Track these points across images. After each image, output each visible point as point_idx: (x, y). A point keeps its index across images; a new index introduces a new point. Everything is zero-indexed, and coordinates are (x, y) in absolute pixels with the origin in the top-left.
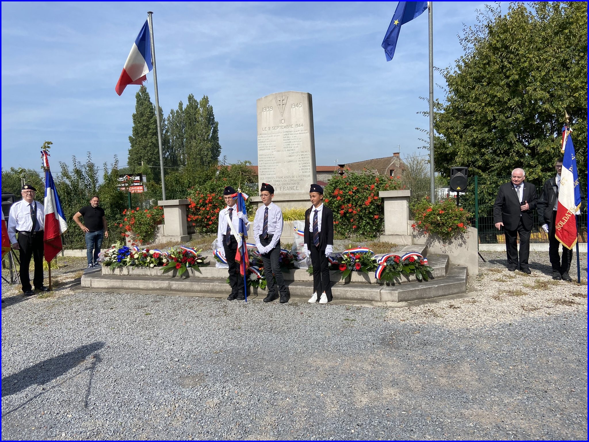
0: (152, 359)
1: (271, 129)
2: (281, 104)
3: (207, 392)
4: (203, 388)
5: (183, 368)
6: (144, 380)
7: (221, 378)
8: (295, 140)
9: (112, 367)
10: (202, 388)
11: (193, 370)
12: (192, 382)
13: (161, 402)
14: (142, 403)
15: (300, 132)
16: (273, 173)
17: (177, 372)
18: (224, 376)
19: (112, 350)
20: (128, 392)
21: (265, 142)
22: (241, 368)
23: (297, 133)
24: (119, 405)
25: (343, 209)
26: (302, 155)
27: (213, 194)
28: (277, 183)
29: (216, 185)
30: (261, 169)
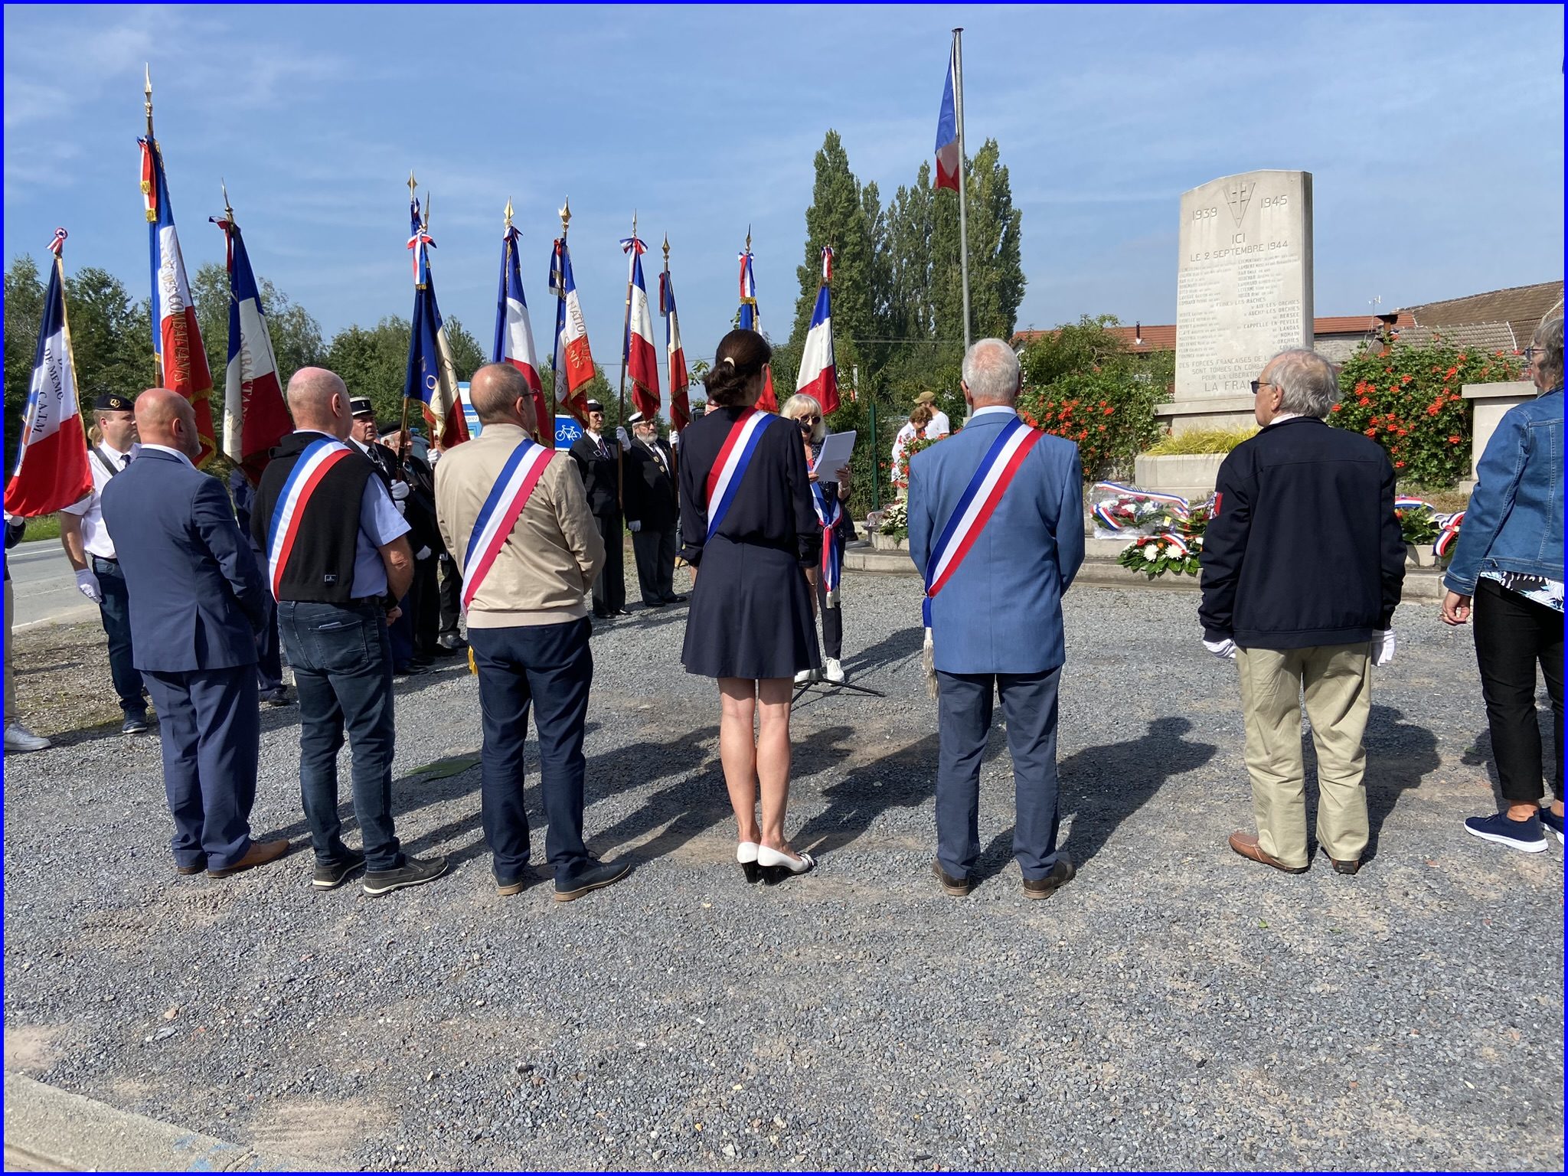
1: (1211, 256)
2: (1238, 202)
8: (1267, 278)
15: (1279, 259)
16: (1210, 352)
21: (1194, 285)
23: (1271, 261)
25: (1374, 426)
26: (1280, 310)
27: (1075, 402)
28: (1219, 373)
29: (1079, 382)
30: (1181, 345)
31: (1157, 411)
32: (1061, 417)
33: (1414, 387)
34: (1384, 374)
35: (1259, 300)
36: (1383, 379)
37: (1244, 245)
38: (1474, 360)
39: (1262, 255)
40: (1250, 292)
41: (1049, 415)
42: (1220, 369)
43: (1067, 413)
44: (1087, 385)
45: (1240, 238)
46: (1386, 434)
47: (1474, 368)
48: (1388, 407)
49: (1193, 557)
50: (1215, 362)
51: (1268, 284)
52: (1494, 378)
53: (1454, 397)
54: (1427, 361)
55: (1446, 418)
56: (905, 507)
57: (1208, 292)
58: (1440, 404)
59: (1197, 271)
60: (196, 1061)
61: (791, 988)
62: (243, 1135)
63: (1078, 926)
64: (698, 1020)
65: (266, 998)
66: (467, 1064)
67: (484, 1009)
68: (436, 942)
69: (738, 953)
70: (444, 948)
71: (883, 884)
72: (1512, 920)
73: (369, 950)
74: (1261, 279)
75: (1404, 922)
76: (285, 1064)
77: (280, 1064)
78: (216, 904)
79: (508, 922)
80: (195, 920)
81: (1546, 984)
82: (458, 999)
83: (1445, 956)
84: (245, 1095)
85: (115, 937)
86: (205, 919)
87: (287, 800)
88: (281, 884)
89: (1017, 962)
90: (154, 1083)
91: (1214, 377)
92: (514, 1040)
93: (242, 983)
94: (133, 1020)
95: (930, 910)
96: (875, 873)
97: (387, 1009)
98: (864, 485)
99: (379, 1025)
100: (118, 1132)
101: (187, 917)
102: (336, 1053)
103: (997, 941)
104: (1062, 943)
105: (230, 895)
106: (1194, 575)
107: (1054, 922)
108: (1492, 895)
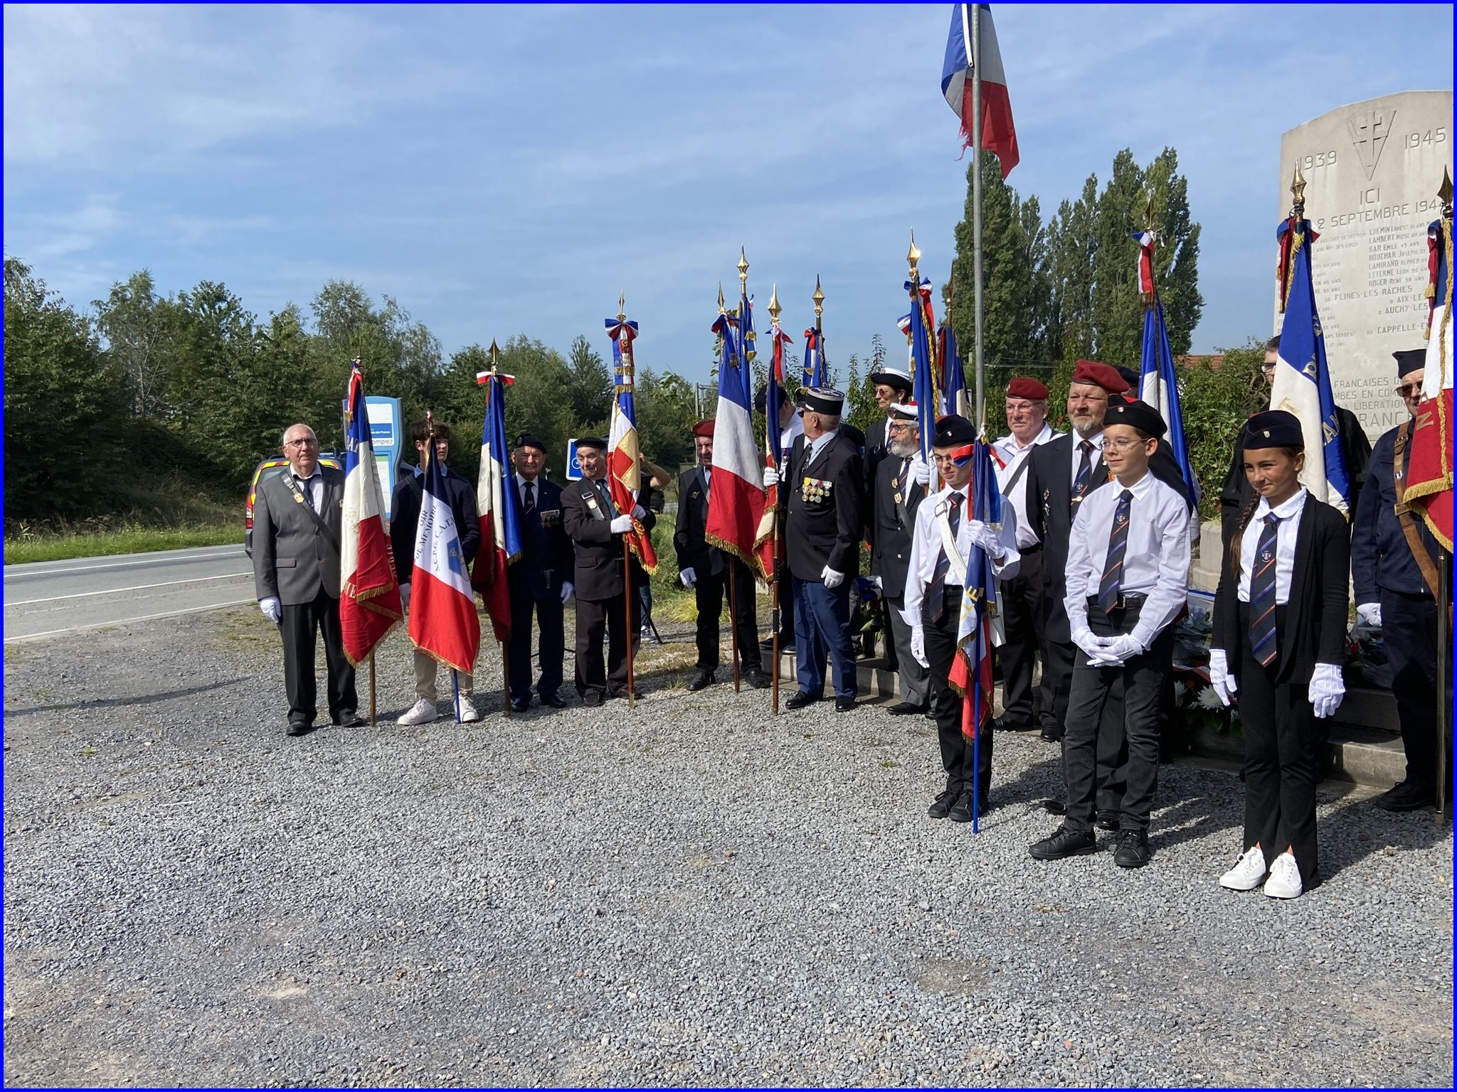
0: (864, 889)
2: (1370, 141)
3: (981, 1020)
4: (975, 1006)
5: (937, 933)
6: (826, 943)
7: (1036, 990)
8: (1414, 256)
9: (763, 891)
10: (970, 1006)
11: (961, 945)
12: (951, 979)
13: (851, 1017)
14: (803, 1005)
17: (916, 941)
18: (1046, 984)
19: (776, 845)
20: (781, 967)
22: (1103, 972)
24: (750, 995)
35: (1402, 289)
37: (1378, 205)
39: (1406, 220)
40: (1388, 278)
45: (1372, 195)
51: (1415, 265)
57: (1322, 279)
74: (1405, 258)
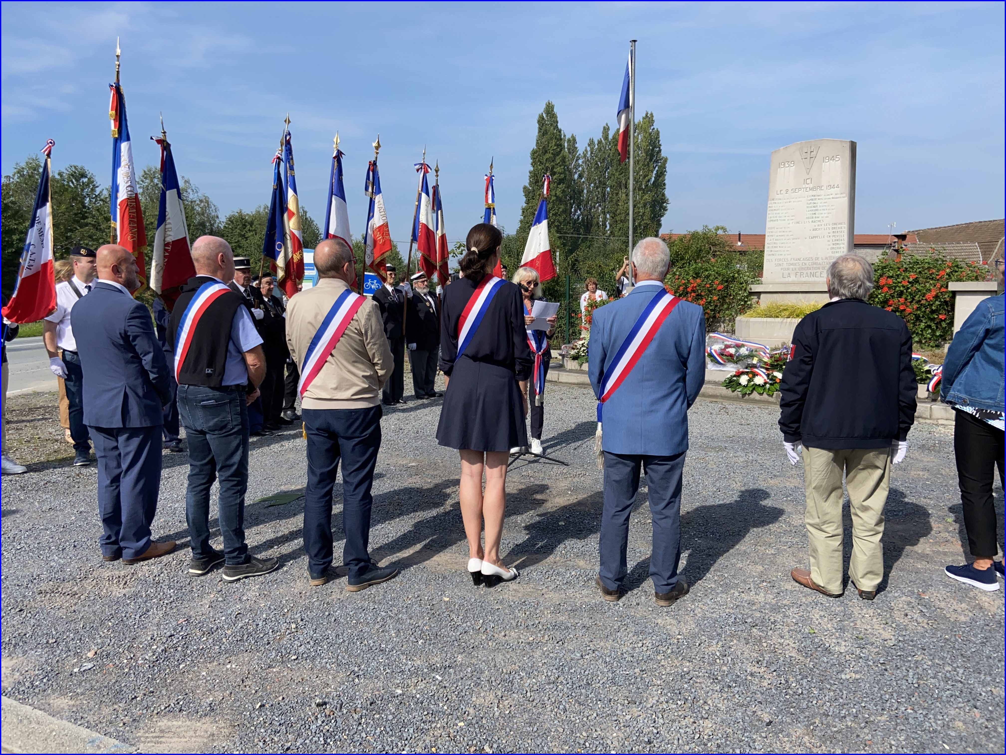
1: (790, 191)
2: (809, 158)
15: (833, 196)
16: (787, 253)
21: (778, 209)
23: (828, 197)
25: (891, 306)
26: (833, 228)
27: (698, 280)
28: (792, 266)
29: (701, 268)
30: (768, 247)
31: (751, 289)
32: (689, 290)
33: (918, 282)
34: (899, 273)
35: (820, 221)
36: (898, 275)
37: (811, 186)
38: (957, 266)
39: (822, 192)
40: (814, 216)
41: (681, 288)
42: (792, 264)
43: (693, 287)
44: (707, 271)
45: (809, 181)
46: (898, 311)
47: (956, 272)
48: (901, 294)
49: (771, 384)
50: (789, 259)
51: (826, 211)
52: (969, 279)
53: (943, 290)
54: (926, 266)
55: (937, 303)
56: (586, 343)
57: (787, 215)
58: (934, 293)
59: (779, 201)
60: (106, 687)
61: (499, 658)
62: (134, 739)
63: (690, 626)
64: (437, 677)
65: (155, 647)
66: (283, 698)
67: (296, 662)
68: (268, 615)
69: (465, 632)
70: (273, 619)
71: (562, 591)
72: (975, 636)
73: (224, 618)
74: (821, 208)
75: (904, 633)
76: (164, 692)
77: (161, 692)
78: (126, 582)
79: (316, 603)
80: (112, 592)
81: (998, 681)
82: (280, 654)
83: (931, 658)
84: (137, 712)
85: (59, 600)
86: (118, 591)
87: (177, 515)
88: (169, 571)
89: (649, 648)
90: (77, 700)
91: (788, 269)
92: (315, 684)
93: (139, 636)
94: (67, 657)
95: (593, 609)
96: (558, 583)
97: (233, 658)
98: (560, 327)
99: (227, 669)
100: (51, 732)
101: (107, 589)
102: (198, 687)
103: (636, 633)
104: (679, 637)
105: (135, 577)
106: (772, 396)
107: (674, 622)
108: (963, 618)
